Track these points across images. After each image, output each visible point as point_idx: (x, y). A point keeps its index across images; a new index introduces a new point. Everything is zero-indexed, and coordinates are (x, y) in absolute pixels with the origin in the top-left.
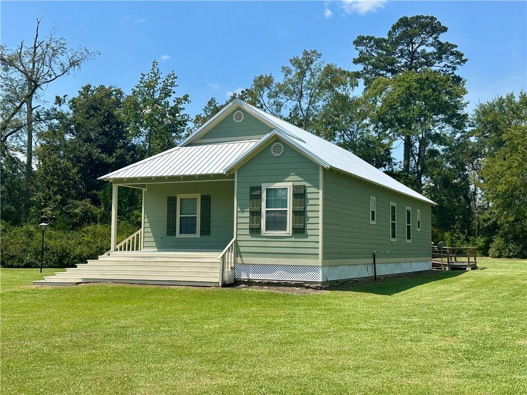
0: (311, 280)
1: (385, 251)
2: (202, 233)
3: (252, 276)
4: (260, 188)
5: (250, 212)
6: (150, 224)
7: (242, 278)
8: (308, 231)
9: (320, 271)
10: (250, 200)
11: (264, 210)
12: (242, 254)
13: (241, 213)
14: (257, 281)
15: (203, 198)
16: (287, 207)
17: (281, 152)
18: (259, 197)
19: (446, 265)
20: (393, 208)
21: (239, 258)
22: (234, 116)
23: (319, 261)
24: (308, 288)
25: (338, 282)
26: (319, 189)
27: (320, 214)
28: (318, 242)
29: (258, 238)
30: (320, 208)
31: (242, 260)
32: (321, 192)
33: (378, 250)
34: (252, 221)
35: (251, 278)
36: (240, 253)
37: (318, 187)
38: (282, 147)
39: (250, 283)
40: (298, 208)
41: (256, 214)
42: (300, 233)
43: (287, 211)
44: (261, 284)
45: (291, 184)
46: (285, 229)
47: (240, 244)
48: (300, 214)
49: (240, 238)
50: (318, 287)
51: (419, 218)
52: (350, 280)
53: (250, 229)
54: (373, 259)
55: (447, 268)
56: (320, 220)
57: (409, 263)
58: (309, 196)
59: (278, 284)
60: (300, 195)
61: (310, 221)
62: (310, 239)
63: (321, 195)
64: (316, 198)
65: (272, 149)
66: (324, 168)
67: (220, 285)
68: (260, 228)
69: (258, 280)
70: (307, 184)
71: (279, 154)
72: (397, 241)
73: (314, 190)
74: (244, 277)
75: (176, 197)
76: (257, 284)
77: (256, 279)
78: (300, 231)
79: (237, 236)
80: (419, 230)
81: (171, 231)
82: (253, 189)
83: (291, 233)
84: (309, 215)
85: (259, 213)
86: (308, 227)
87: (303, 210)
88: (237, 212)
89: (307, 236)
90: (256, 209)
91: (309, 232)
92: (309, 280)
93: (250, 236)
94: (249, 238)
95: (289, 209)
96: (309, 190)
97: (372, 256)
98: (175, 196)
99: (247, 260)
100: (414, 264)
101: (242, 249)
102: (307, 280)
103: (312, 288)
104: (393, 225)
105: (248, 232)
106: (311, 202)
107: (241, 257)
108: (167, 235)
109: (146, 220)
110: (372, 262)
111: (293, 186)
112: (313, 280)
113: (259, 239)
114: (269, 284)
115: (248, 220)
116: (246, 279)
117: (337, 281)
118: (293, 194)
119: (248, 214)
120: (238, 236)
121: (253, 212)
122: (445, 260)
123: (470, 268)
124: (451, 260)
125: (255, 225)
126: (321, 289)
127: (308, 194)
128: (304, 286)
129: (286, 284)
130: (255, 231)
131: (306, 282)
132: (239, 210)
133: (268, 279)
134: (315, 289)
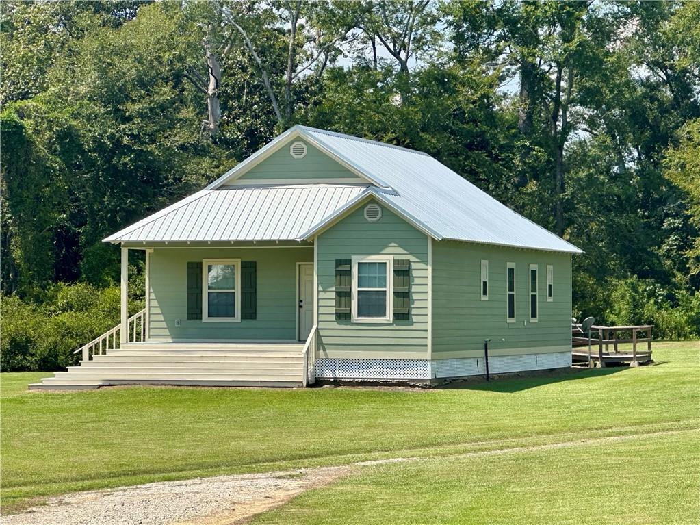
0: (417, 377)
1: (500, 338)
2: (244, 316)
3: (340, 374)
4: (349, 262)
5: (336, 292)
6: (159, 303)
7: (325, 376)
8: (413, 317)
9: (429, 366)
10: (336, 276)
11: (355, 289)
12: (326, 346)
13: (323, 293)
14: (346, 380)
15: (244, 265)
16: (386, 287)
17: (378, 217)
18: (349, 273)
19: (595, 359)
20: (511, 271)
21: (321, 352)
22: (292, 150)
23: (428, 354)
24: (414, 386)
25: (446, 381)
26: (427, 264)
27: (429, 297)
28: (427, 331)
29: (347, 325)
30: (429, 289)
31: (326, 354)
32: (430, 268)
33: (490, 338)
34: (338, 304)
35: (337, 376)
36: (323, 345)
37: (426, 263)
38: (379, 209)
39: (337, 383)
40: (401, 289)
41: (344, 295)
42: (404, 319)
43: (385, 291)
44: (352, 383)
45: (391, 257)
46: (384, 314)
47: (322, 333)
48: (403, 296)
49: (322, 325)
50: (426, 385)
51: (550, 281)
52: (458, 378)
53: (336, 314)
54: (483, 351)
55: (599, 365)
56: (429, 304)
57: (534, 356)
58: (414, 273)
59: (375, 383)
60: (403, 272)
61: (416, 304)
62: (415, 326)
63: (429, 273)
64: (424, 277)
65: (365, 212)
66: (433, 240)
67: (305, 385)
68: (350, 313)
69: (348, 378)
70: (412, 258)
71: (375, 219)
72: (517, 322)
73: (422, 266)
74: (328, 375)
75: (201, 263)
76: (346, 384)
77: (345, 378)
78: (402, 317)
79: (318, 324)
80: (550, 300)
81: (194, 312)
82: (339, 262)
83: (392, 319)
84: (415, 296)
85: (348, 294)
86: (414, 311)
87: (407, 291)
88: (318, 292)
89: (412, 323)
90: (343, 288)
91: (415, 319)
92: (415, 377)
93: (336, 323)
94: (335, 325)
95: (389, 289)
96: (414, 266)
97: (483, 346)
98: (200, 261)
99: (333, 353)
100: (542, 358)
101: (325, 340)
102: (412, 377)
103: (418, 387)
104: (511, 297)
105: (333, 318)
106: (416, 281)
107: (324, 350)
108: (188, 319)
109: (153, 296)
110: (484, 355)
111: (394, 260)
112: (420, 377)
113: (349, 327)
114: (363, 383)
115: (333, 303)
116: (331, 378)
117: (445, 379)
118: (394, 271)
119: (333, 295)
120: (320, 323)
121: (340, 292)
122: (595, 348)
123: (636, 362)
124: (607, 349)
125: (343, 309)
126: (430, 387)
127: (413, 271)
128: (408, 385)
129: (386, 383)
130: (343, 316)
131: (410, 380)
132: (321, 289)
133: (361, 376)
134: (422, 387)
